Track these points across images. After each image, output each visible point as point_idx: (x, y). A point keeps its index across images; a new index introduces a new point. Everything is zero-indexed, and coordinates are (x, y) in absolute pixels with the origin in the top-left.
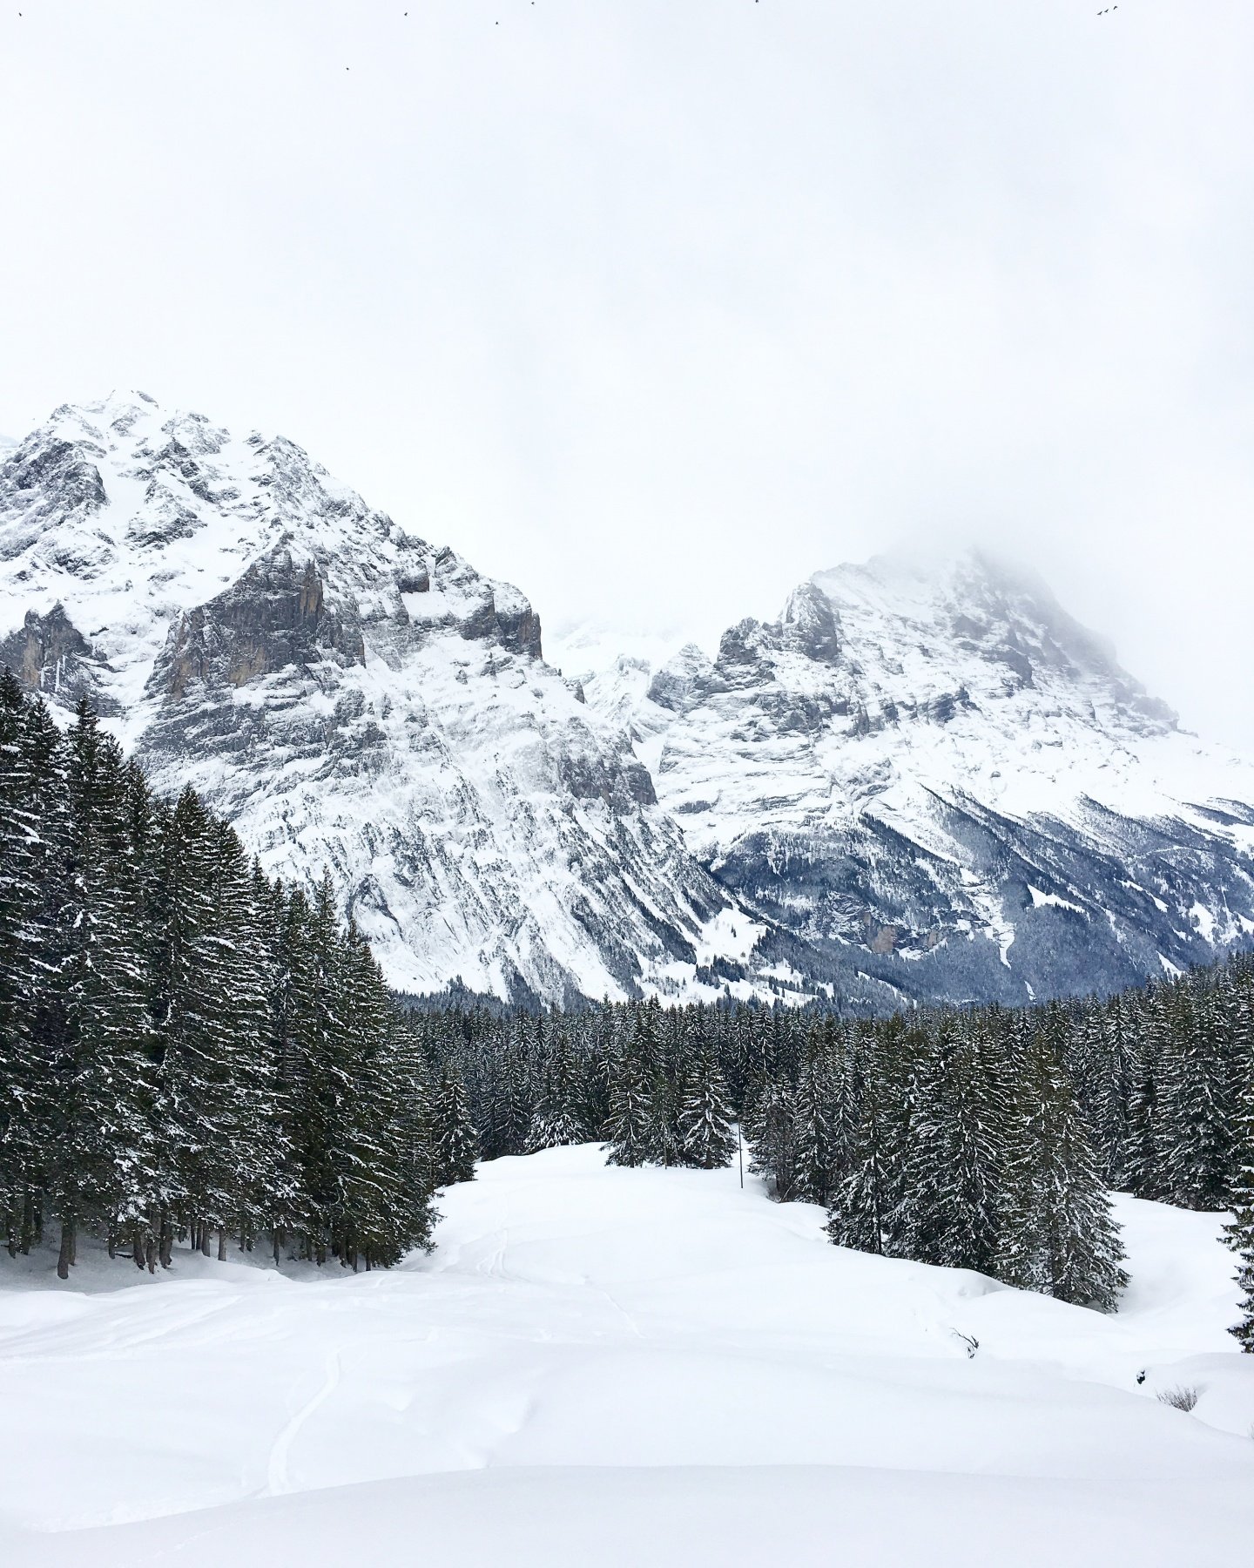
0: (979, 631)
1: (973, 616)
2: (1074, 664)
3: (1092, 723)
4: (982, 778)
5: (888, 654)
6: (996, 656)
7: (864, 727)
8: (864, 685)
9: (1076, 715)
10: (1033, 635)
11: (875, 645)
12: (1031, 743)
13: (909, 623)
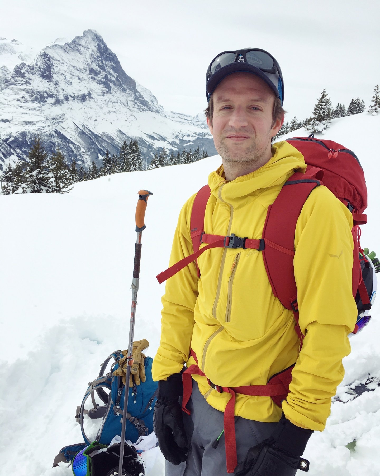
0: (96, 74)
1: (95, 68)
2: (124, 87)
3: (127, 106)
4: (92, 121)
5: (68, 78)
6: (101, 82)
7: (58, 102)
8: (59, 89)
9: (122, 103)
10: (113, 76)
11: (64, 75)
12: (108, 111)
13: (76, 68)
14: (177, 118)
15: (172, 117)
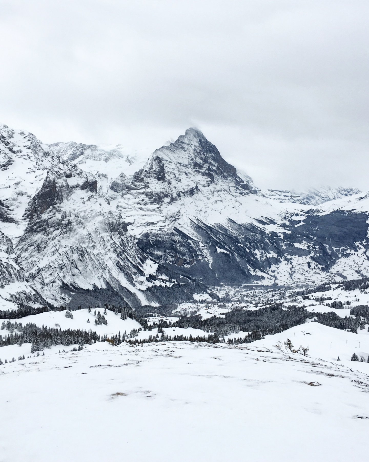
0: (200, 167)
1: (199, 162)
2: (225, 174)
3: (230, 192)
4: (202, 213)
5: (177, 175)
6: (205, 174)
7: (173, 200)
8: (172, 187)
9: (225, 190)
10: (214, 166)
11: (173, 173)
12: (214, 201)
13: (182, 164)
14: (275, 195)
15: (270, 195)
